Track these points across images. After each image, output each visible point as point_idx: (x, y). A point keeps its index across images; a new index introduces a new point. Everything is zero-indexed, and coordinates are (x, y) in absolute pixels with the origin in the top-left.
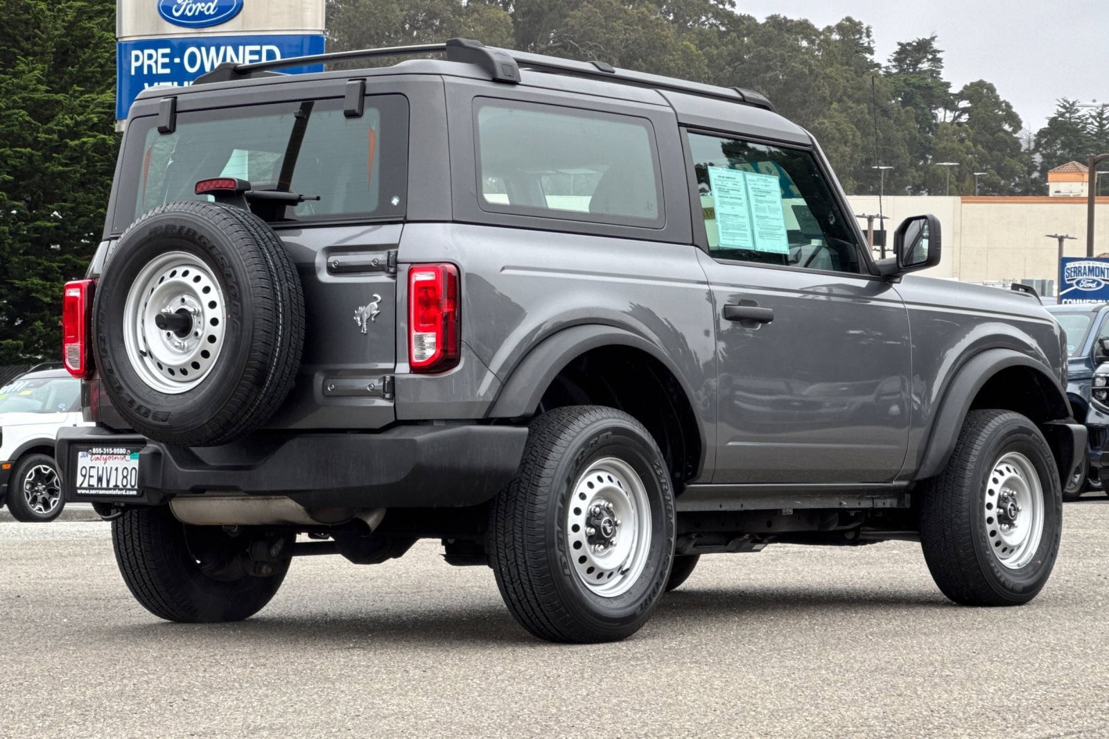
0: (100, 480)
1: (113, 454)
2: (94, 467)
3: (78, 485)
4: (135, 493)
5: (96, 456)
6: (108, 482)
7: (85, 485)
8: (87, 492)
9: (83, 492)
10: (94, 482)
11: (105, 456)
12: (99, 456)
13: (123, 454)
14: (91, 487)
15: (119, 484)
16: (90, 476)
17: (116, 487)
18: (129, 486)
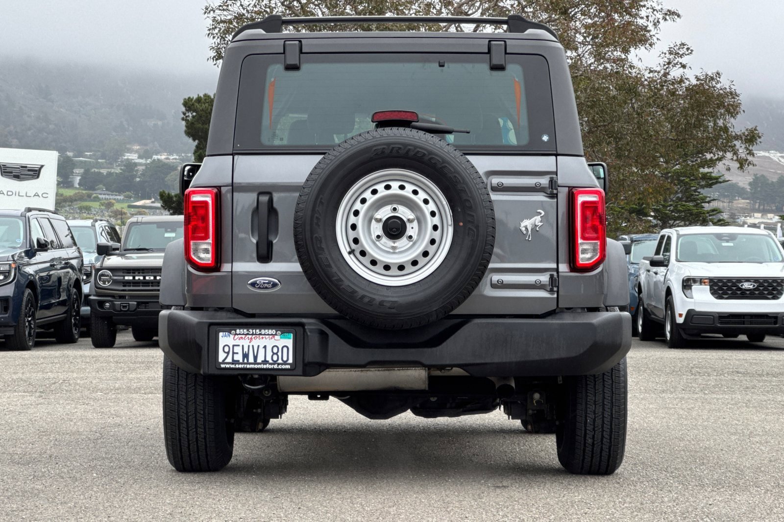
0: (246, 356)
1: (260, 334)
2: (239, 345)
3: (220, 360)
4: (288, 367)
5: (240, 336)
6: (255, 358)
7: (229, 360)
8: (233, 366)
9: (228, 366)
10: (238, 357)
11: (250, 336)
12: (243, 336)
13: (272, 335)
14: (235, 362)
15: (269, 359)
16: (234, 353)
17: (265, 362)
18: (280, 361)
